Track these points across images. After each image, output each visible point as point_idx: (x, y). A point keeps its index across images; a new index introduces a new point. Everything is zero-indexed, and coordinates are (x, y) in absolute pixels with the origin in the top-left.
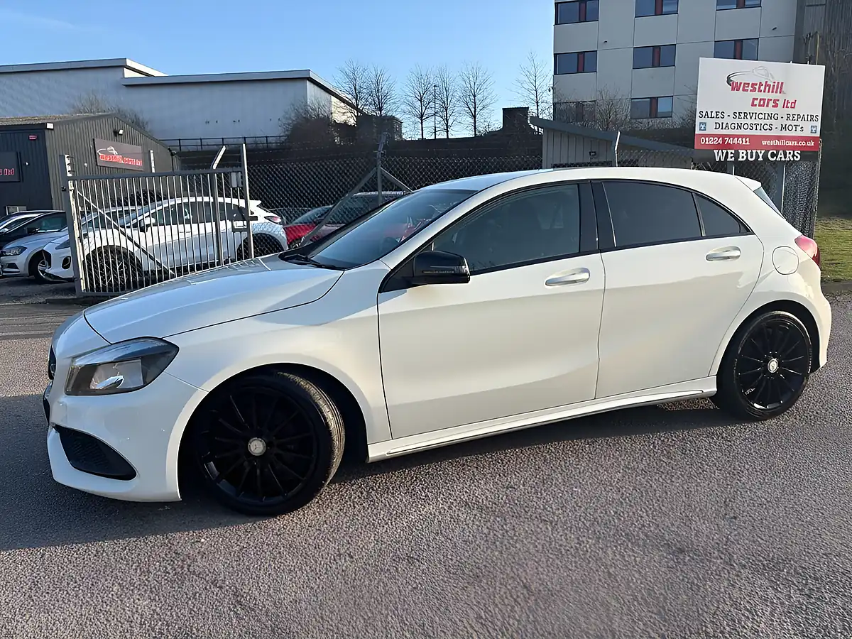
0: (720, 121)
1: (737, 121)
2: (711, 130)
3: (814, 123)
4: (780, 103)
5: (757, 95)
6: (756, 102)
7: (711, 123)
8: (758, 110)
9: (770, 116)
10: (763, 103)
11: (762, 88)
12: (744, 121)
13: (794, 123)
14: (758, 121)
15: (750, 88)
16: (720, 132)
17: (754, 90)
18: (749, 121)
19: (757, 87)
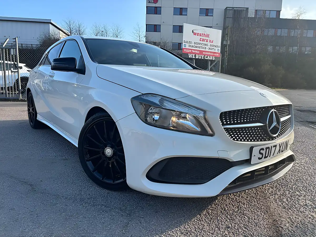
0: (190, 44)
1: (195, 45)
2: (187, 47)
3: (219, 48)
4: (208, 41)
5: (201, 37)
6: (201, 40)
7: (187, 45)
8: (201, 42)
9: (205, 45)
10: (203, 40)
11: (203, 35)
12: (197, 45)
13: (212, 48)
14: (202, 46)
15: (199, 35)
16: (190, 48)
17: (200, 36)
18: (199, 46)
19: (201, 35)
